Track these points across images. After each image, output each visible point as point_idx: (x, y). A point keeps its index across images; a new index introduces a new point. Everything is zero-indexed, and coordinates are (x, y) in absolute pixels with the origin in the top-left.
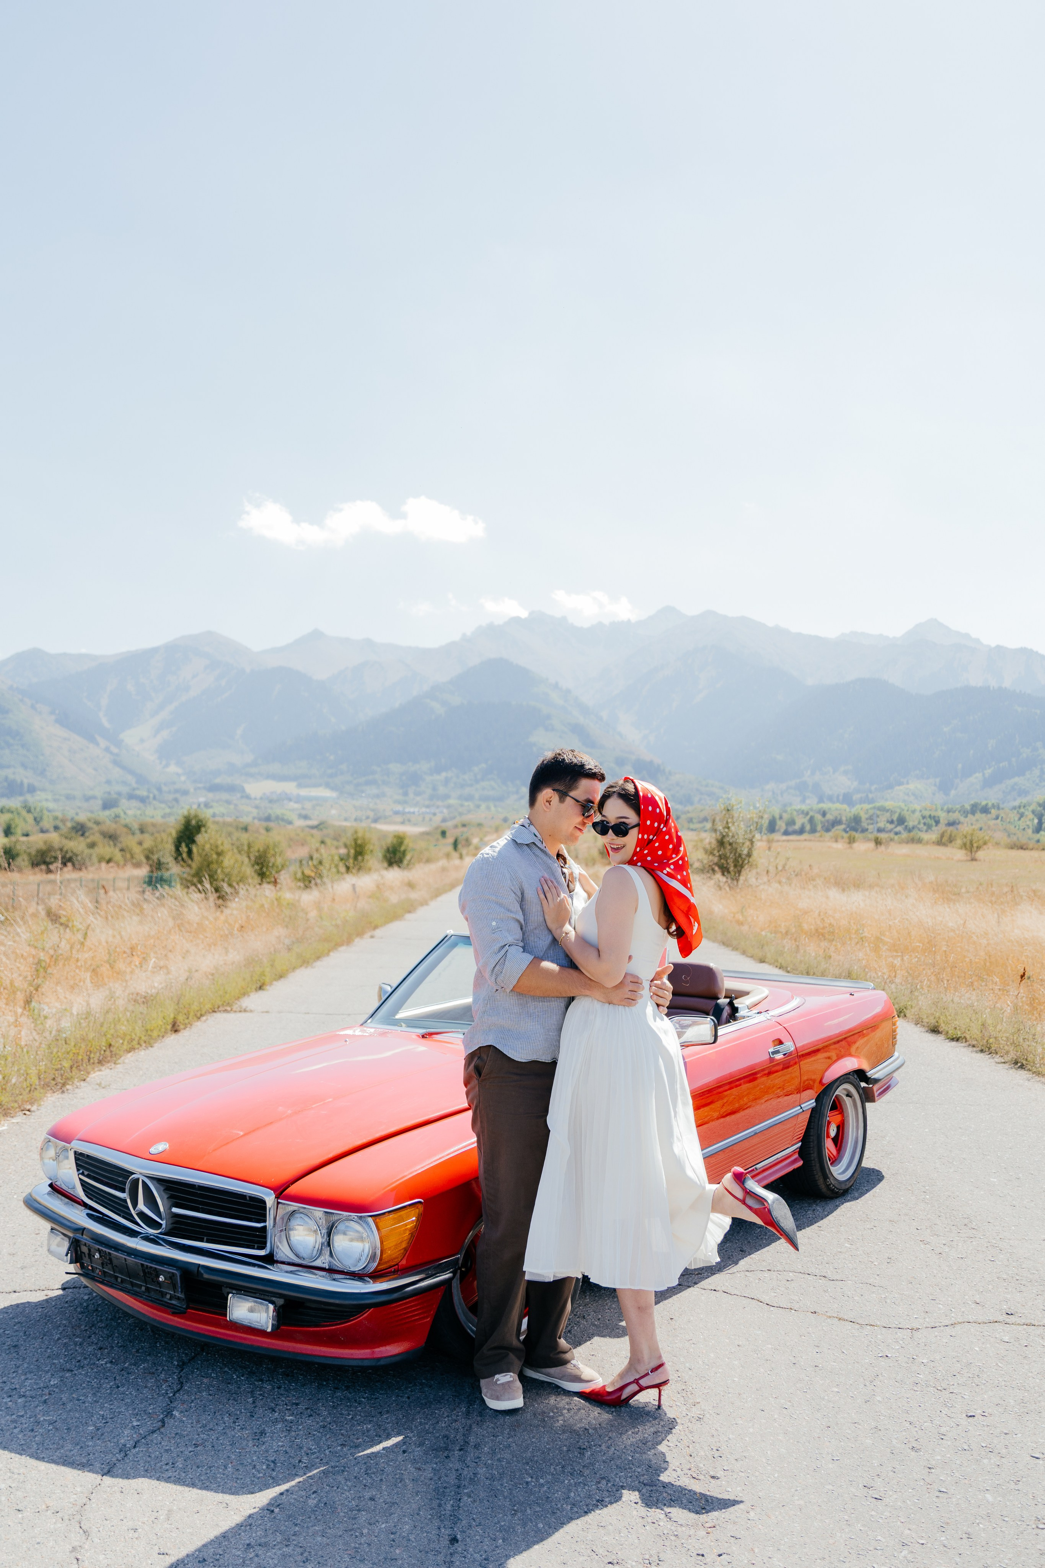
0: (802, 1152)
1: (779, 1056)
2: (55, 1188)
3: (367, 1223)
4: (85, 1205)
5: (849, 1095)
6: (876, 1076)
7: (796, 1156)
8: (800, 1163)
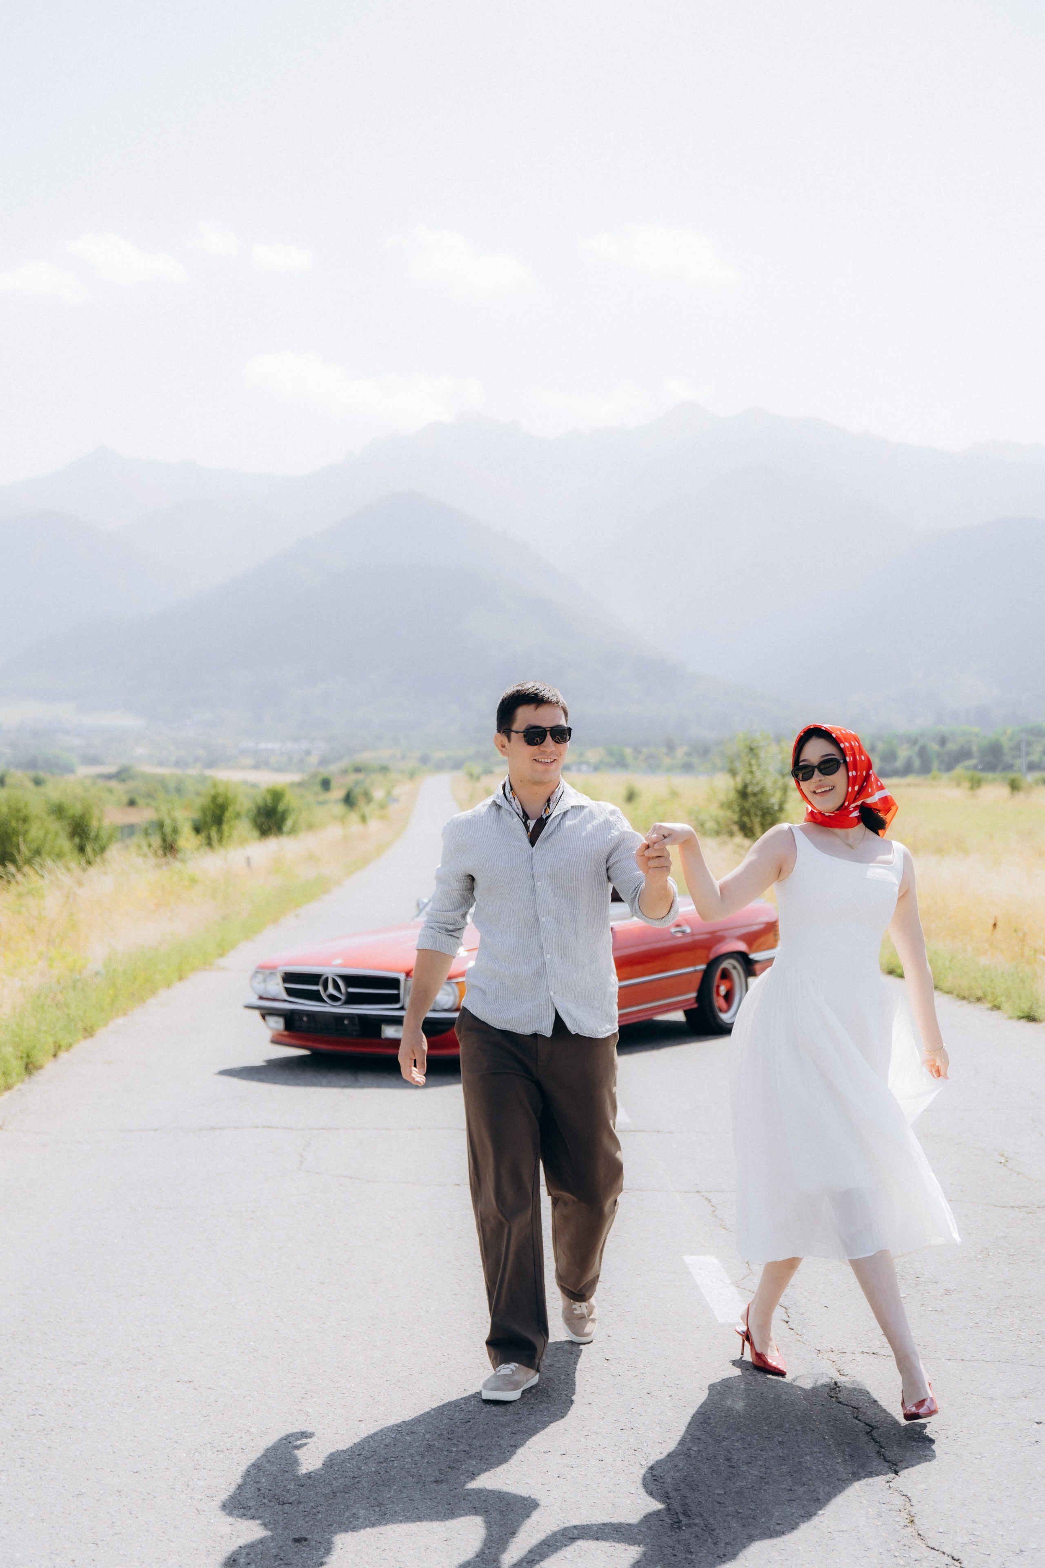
0: (698, 999)
1: (679, 935)
2: (261, 998)
3: (452, 986)
4: (285, 1001)
5: (735, 968)
6: (756, 959)
7: (693, 1001)
8: (695, 1006)
